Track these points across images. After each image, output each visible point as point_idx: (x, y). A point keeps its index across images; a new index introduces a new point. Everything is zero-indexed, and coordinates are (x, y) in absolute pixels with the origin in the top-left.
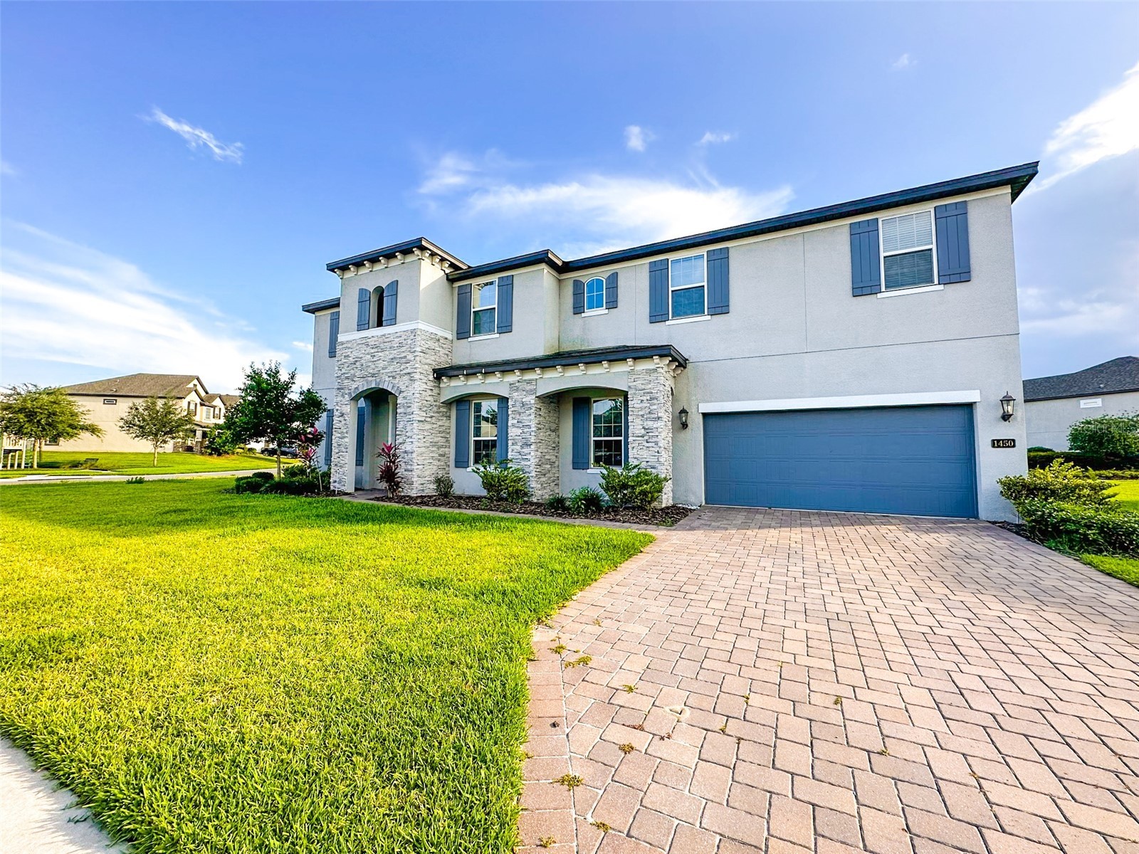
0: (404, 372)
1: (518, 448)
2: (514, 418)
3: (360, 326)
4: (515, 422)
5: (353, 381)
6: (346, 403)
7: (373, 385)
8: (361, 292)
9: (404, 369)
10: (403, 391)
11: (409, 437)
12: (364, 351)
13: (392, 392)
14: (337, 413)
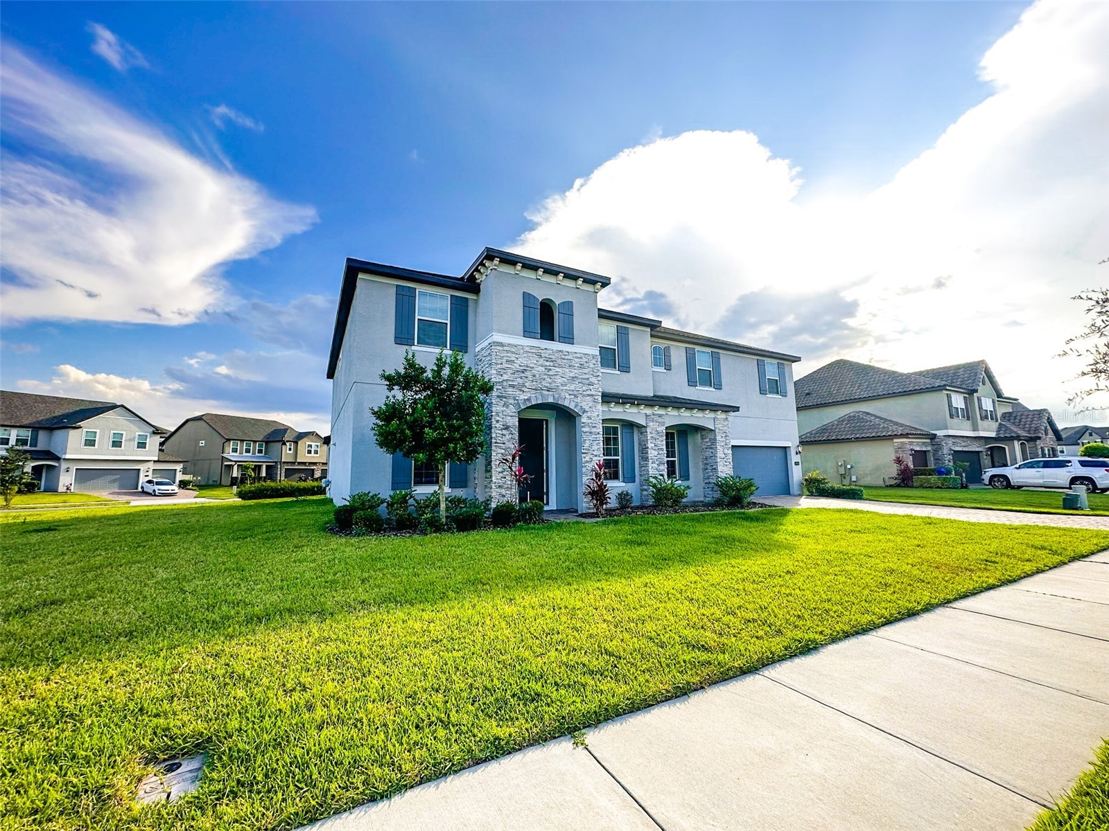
0: (588, 393)
1: (656, 465)
2: (651, 443)
3: (527, 333)
4: (653, 445)
5: (521, 390)
6: (511, 414)
7: (551, 400)
8: (526, 296)
9: (587, 390)
10: (587, 412)
11: (596, 456)
12: (535, 362)
13: (575, 410)
14: (498, 425)
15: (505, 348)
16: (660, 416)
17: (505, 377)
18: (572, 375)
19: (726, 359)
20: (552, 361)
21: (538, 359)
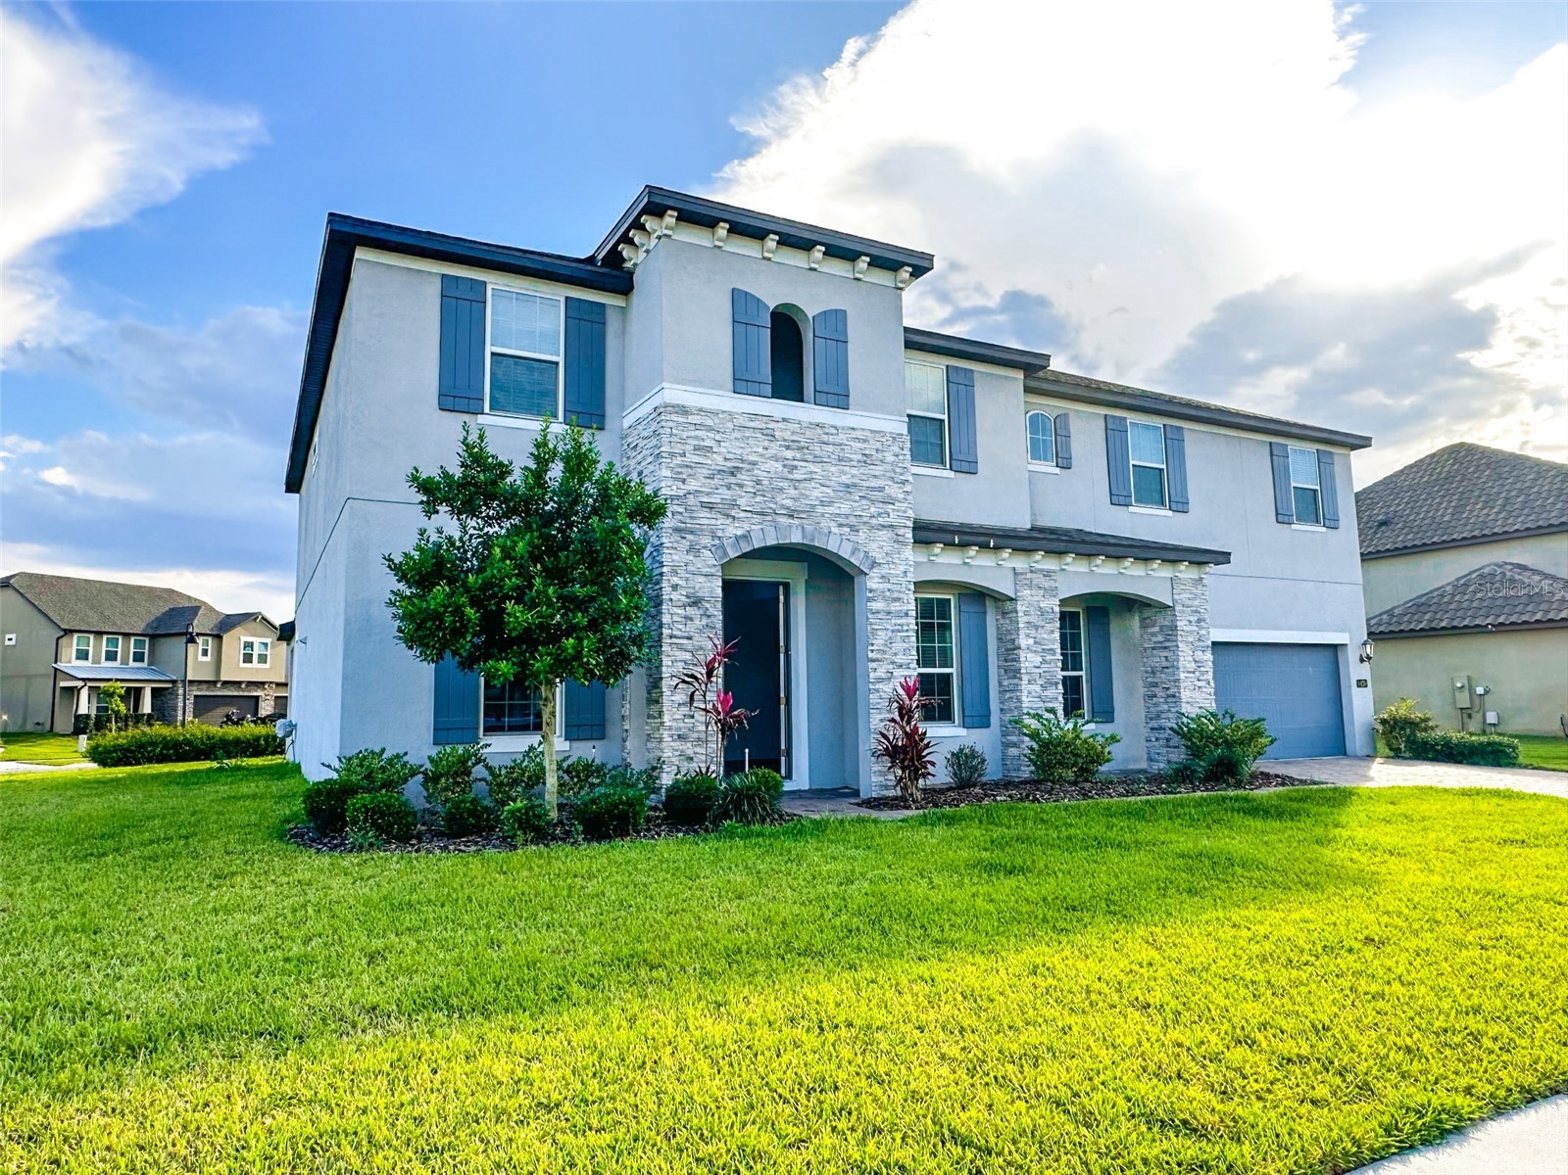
0: (881, 521)
1: (1038, 688)
2: (1028, 636)
3: (742, 383)
4: (1031, 641)
5: (728, 516)
6: (705, 570)
7: (796, 538)
8: (738, 297)
9: (879, 514)
10: (879, 564)
11: (901, 666)
12: (760, 450)
13: (853, 560)
14: (675, 596)
15: (692, 419)
16: (1048, 574)
17: (693, 485)
18: (844, 479)
19: (1197, 441)
20: (800, 449)
21: (766, 444)
